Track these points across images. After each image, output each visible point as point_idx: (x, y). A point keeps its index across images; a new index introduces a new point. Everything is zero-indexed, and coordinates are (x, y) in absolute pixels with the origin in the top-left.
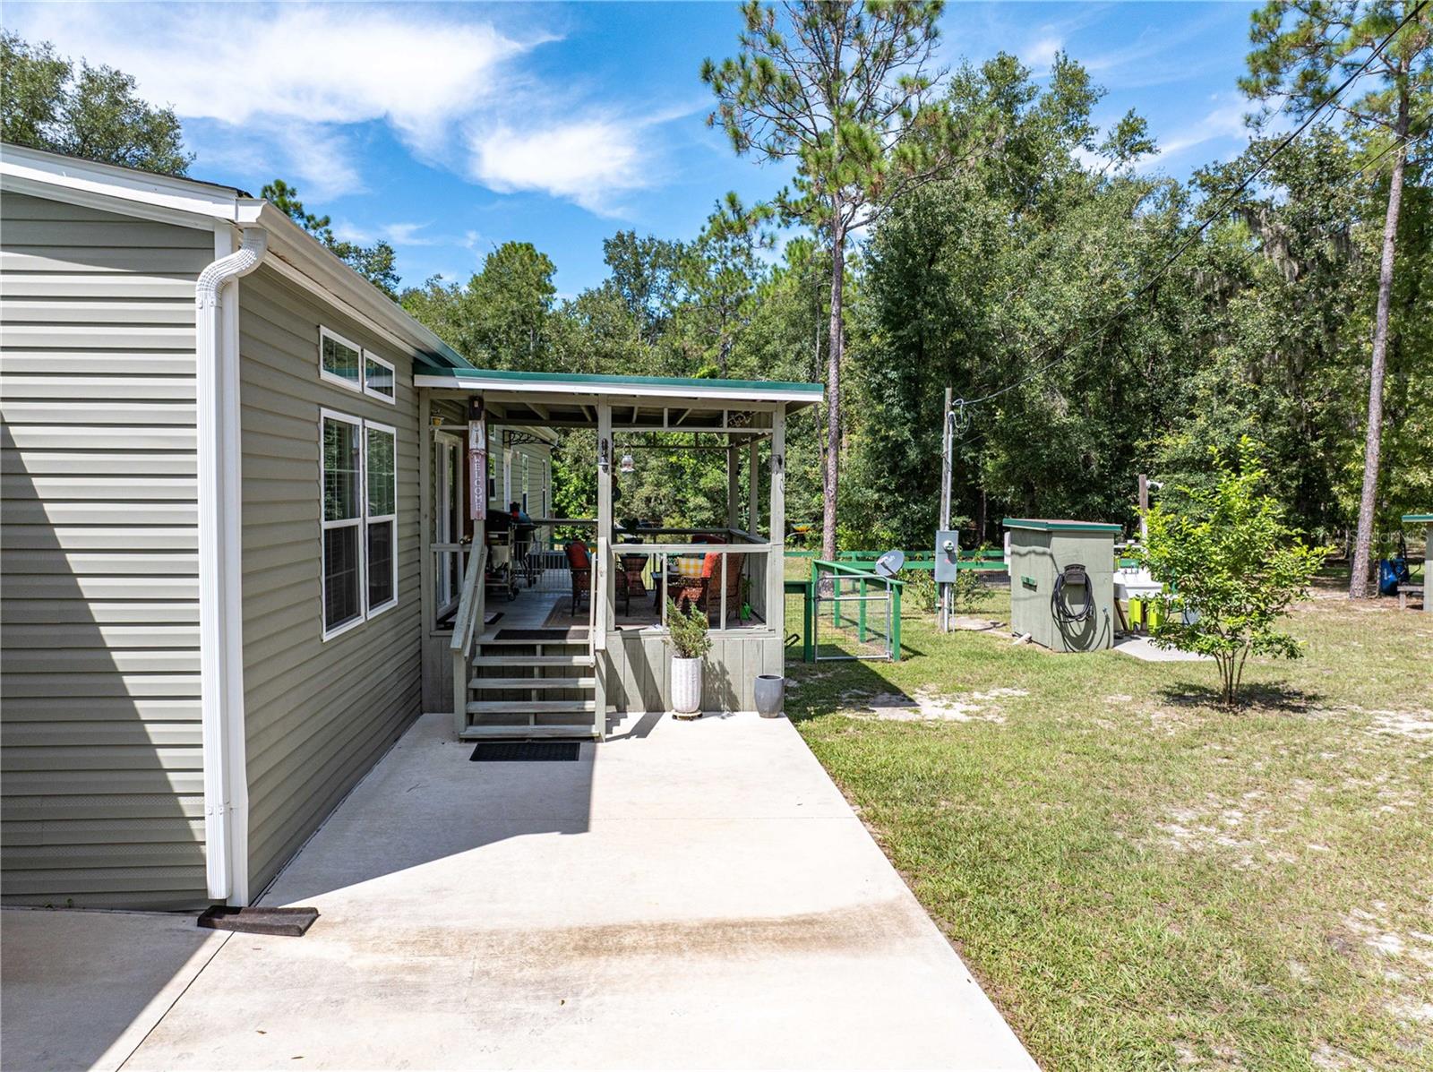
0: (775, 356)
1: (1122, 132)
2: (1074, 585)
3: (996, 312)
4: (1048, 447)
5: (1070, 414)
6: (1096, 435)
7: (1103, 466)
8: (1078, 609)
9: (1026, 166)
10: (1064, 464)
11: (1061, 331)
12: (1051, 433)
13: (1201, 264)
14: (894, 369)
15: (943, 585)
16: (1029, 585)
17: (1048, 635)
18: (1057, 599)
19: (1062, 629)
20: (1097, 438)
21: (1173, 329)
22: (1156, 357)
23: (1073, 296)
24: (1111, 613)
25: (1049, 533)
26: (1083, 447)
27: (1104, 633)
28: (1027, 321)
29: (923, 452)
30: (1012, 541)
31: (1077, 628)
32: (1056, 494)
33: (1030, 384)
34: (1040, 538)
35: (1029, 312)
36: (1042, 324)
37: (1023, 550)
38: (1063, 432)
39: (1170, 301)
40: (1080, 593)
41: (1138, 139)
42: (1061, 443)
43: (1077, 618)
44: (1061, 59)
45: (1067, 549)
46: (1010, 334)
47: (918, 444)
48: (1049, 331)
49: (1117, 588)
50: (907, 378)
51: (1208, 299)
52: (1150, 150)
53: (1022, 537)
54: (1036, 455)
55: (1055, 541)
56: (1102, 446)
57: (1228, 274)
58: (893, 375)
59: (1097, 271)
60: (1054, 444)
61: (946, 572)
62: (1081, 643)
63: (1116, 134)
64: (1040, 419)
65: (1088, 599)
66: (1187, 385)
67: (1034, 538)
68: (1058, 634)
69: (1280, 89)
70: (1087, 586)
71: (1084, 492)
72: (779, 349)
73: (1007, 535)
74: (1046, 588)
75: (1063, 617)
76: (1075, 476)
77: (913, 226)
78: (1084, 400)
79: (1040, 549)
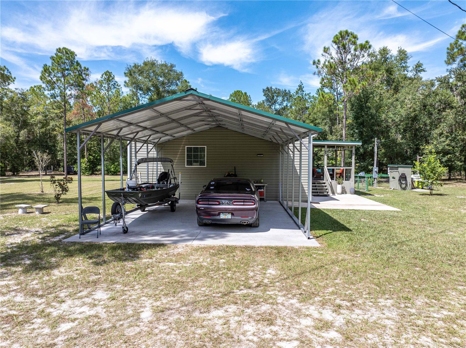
0: (319, 123)
1: (416, 67)
2: (403, 177)
3: (384, 116)
4: (396, 148)
5: (402, 139)
6: (409, 145)
7: (411, 153)
8: (404, 182)
9: (390, 75)
10: (400, 153)
11: (400, 120)
12: (397, 144)
13: (437, 102)
14: (357, 129)
15: (375, 178)
16: (394, 178)
17: (398, 187)
18: (400, 180)
19: (401, 186)
20: (409, 146)
21: (430, 118)
22: (425, 125)
23: (403, 113)
24: (411, 183)
25: (398, 167)
26: (406, 148)
27: (409, 187)
28: (391, 118)
29: (364, 150)
30: (390, 169)
31: (403, 186)
32: (398, 160)
33: (392, 133)
34: (396, 168)
35: (392, 116)
36: (395, 118)
37: (392, 171)
38: (400, 144)
39: (429, 110)
40: (404, 179)
41: (421, 68)
42: (399, 147)
43: (404, 184)
44: (400, 49)
45: (401, 170)
46: (387, 121)
47: (363, 148)
48: (397, 120)
49: (412, 179)
50: (359, 132)
51: (439, 110)
52: (424, 71)
53: (392, 168)
54: (393, 150)
55: (399, 169)
56: (411, 148)
57: (445, 104)
58: (356, 131)
59: (409, 106)
60: (398, 147)
61: (375, 176)
62: (404, 189)
63: (415, 67)
64: (394, 141)
65: (406, 180)
66: (433, 132)
67: (394, 168)
68: (400, 187)
69: (455, 63)
70: (406, 178)
71: (405, 160)
72: (320, 122)
73: (389, 168)
74: (397, 178)
75: (401, 184)
76: (403, 155)
77: (362, 95)
78: (406, 136)
79: (396, 171)
